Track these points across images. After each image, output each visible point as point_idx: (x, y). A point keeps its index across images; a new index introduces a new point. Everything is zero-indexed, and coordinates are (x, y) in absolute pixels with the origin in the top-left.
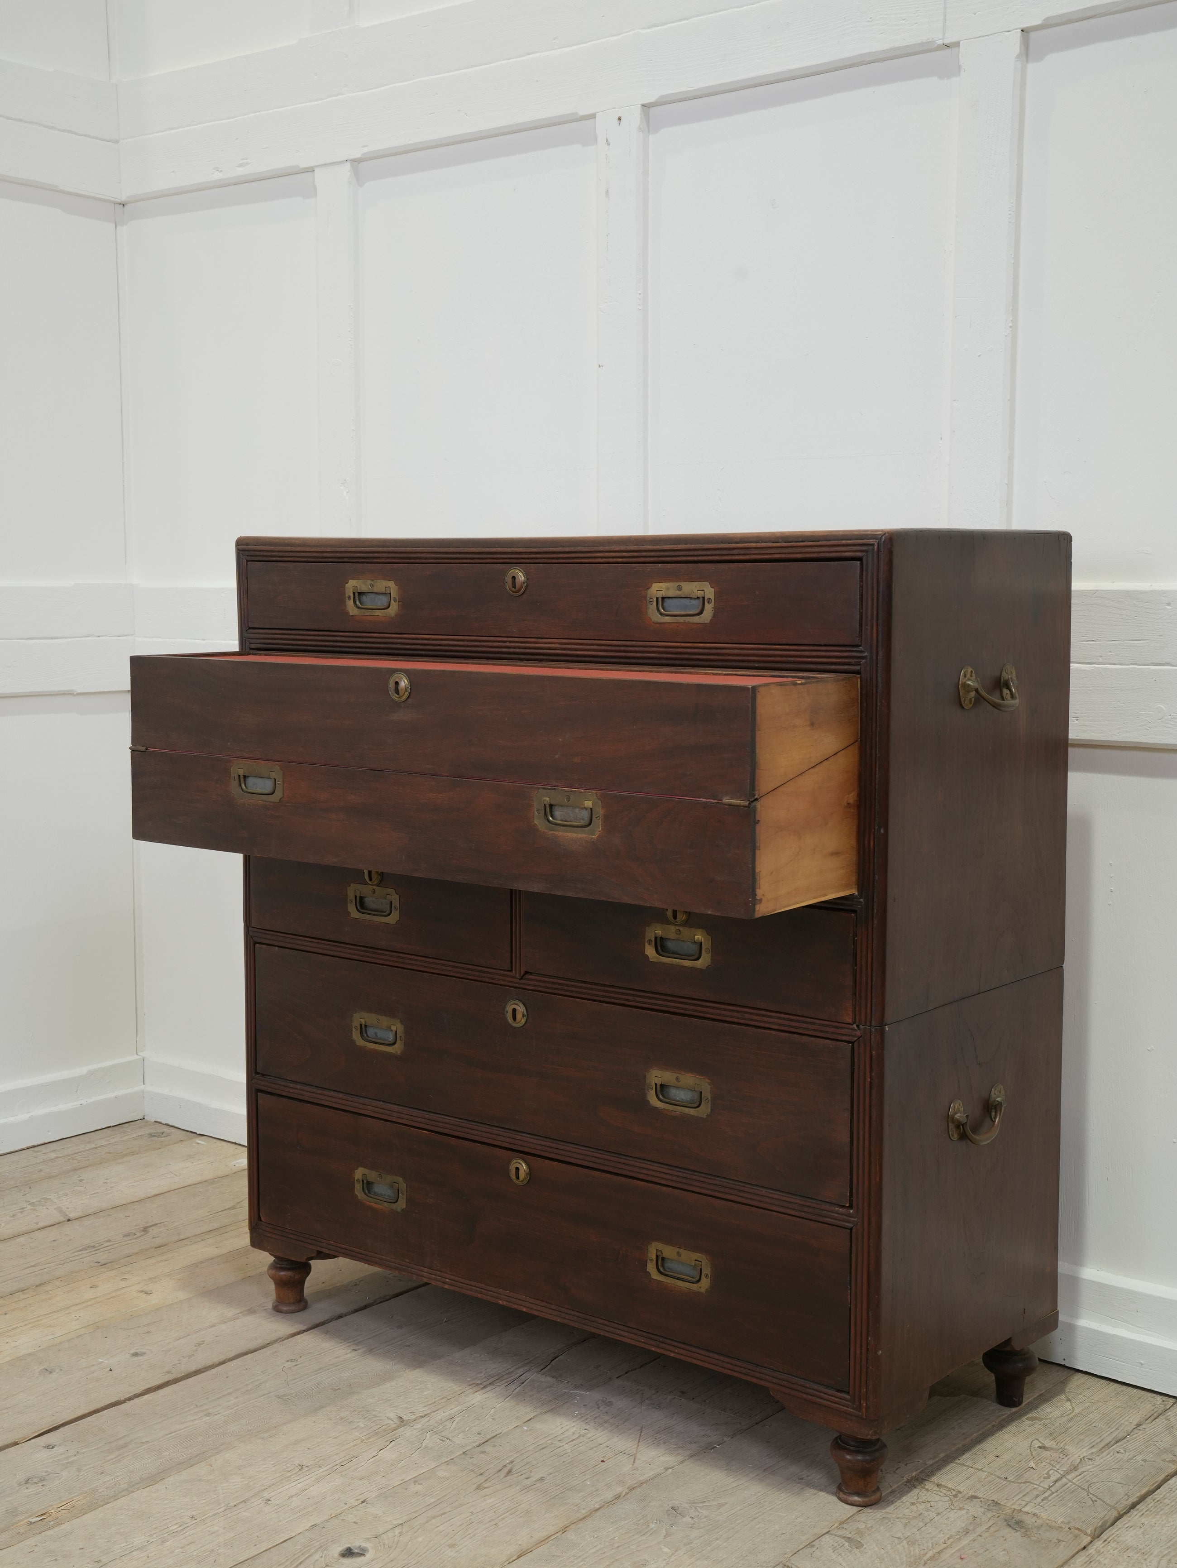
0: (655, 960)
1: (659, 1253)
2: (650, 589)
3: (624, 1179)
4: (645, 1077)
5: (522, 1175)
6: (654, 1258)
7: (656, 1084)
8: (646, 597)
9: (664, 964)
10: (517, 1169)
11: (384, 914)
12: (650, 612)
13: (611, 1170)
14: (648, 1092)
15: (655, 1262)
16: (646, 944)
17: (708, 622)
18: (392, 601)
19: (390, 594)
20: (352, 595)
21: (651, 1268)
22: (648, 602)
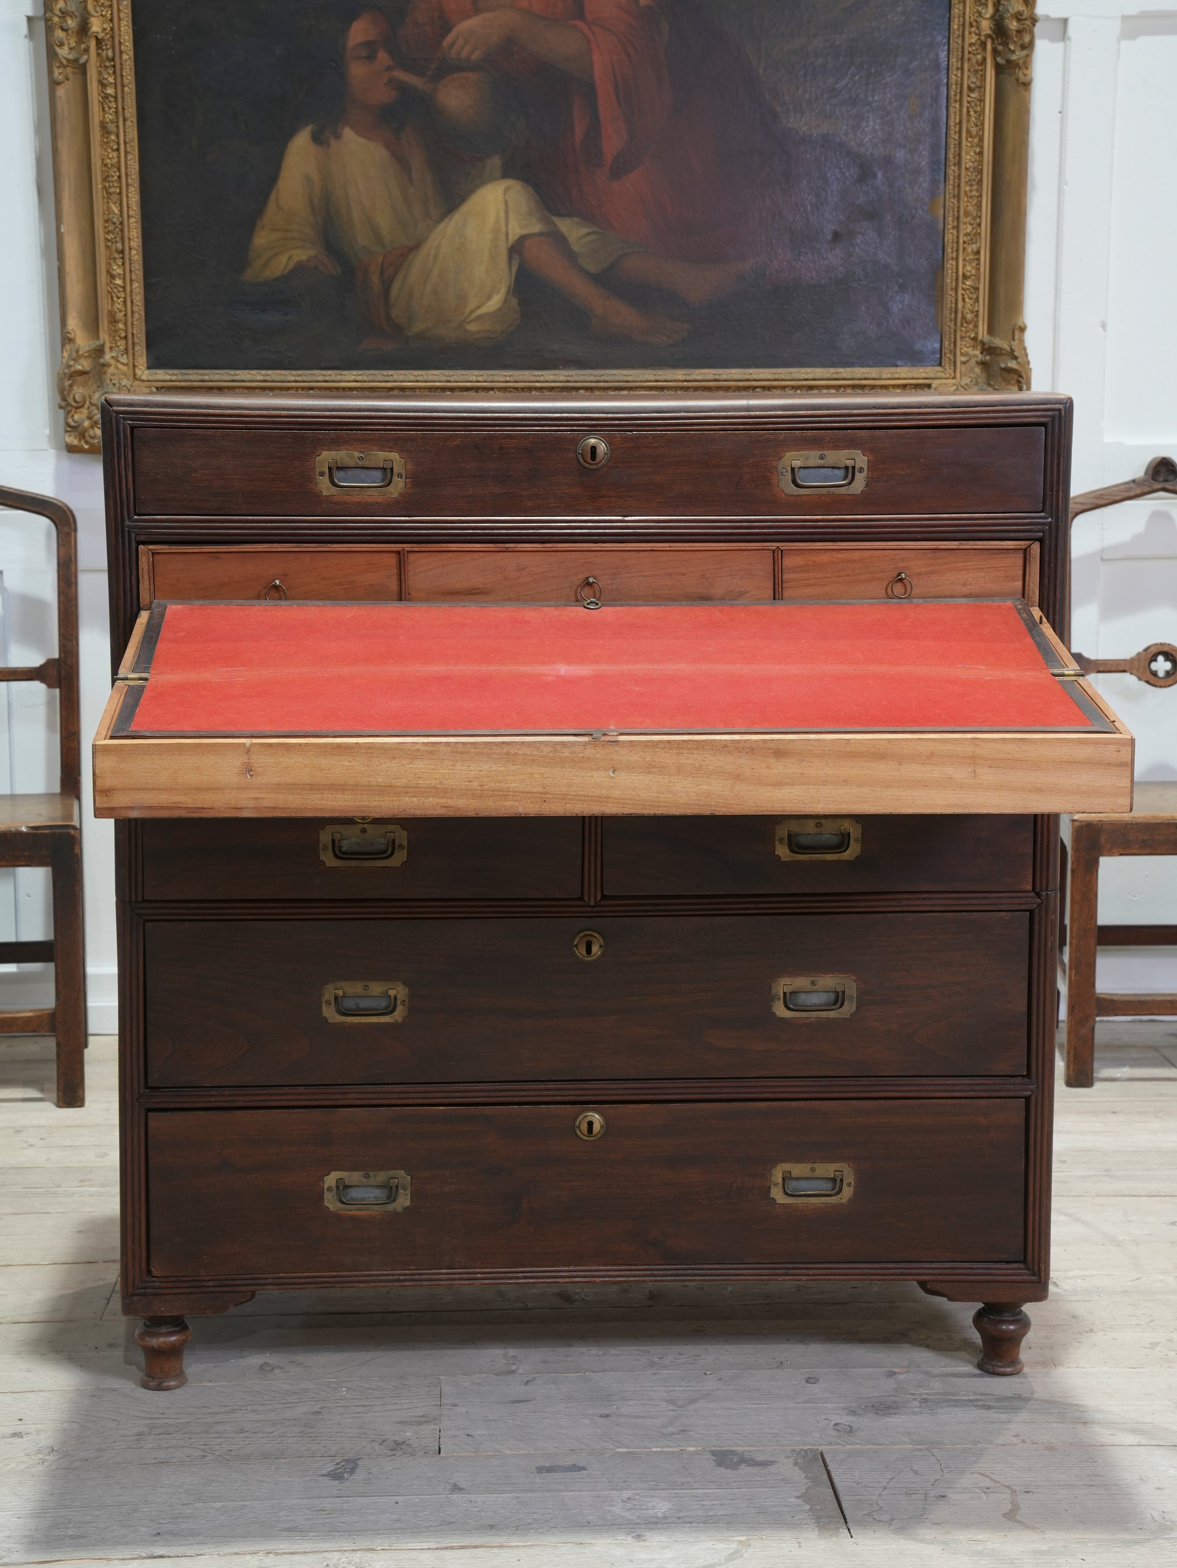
0: (789, 859)
1: (786, 1175)
2: (783, 459)
3: (740, 1104)
4: (770, 988)
5: (597, 1127)
6: (780, 1180)
7: (785, 993)
8: (777, 468)
9: (798, 861)
10: (590, 1124)
11: (385, 855)
12: (782, 484)
13: (724, 1096)
14: (773, 1003)
15: (780, 1185)
16: (777, 843)
17: (859, 492)
18: (395, 478)
19: (392, 469)
20: (326, 470)
21: (777, 1194)
22: (779, 473)
